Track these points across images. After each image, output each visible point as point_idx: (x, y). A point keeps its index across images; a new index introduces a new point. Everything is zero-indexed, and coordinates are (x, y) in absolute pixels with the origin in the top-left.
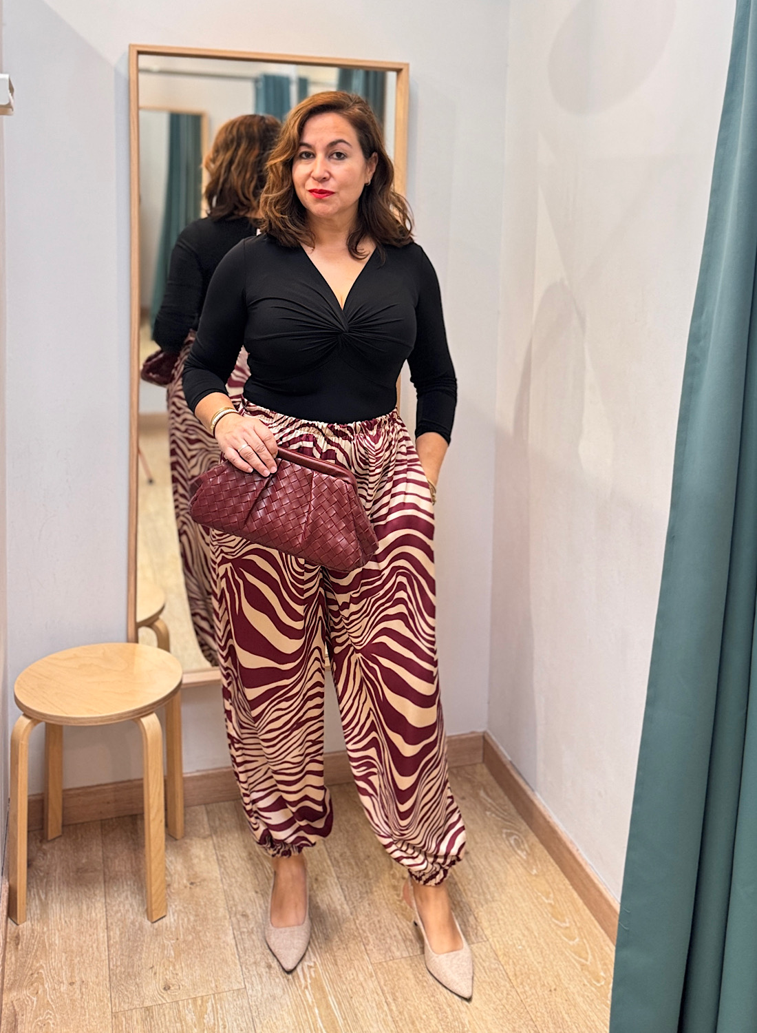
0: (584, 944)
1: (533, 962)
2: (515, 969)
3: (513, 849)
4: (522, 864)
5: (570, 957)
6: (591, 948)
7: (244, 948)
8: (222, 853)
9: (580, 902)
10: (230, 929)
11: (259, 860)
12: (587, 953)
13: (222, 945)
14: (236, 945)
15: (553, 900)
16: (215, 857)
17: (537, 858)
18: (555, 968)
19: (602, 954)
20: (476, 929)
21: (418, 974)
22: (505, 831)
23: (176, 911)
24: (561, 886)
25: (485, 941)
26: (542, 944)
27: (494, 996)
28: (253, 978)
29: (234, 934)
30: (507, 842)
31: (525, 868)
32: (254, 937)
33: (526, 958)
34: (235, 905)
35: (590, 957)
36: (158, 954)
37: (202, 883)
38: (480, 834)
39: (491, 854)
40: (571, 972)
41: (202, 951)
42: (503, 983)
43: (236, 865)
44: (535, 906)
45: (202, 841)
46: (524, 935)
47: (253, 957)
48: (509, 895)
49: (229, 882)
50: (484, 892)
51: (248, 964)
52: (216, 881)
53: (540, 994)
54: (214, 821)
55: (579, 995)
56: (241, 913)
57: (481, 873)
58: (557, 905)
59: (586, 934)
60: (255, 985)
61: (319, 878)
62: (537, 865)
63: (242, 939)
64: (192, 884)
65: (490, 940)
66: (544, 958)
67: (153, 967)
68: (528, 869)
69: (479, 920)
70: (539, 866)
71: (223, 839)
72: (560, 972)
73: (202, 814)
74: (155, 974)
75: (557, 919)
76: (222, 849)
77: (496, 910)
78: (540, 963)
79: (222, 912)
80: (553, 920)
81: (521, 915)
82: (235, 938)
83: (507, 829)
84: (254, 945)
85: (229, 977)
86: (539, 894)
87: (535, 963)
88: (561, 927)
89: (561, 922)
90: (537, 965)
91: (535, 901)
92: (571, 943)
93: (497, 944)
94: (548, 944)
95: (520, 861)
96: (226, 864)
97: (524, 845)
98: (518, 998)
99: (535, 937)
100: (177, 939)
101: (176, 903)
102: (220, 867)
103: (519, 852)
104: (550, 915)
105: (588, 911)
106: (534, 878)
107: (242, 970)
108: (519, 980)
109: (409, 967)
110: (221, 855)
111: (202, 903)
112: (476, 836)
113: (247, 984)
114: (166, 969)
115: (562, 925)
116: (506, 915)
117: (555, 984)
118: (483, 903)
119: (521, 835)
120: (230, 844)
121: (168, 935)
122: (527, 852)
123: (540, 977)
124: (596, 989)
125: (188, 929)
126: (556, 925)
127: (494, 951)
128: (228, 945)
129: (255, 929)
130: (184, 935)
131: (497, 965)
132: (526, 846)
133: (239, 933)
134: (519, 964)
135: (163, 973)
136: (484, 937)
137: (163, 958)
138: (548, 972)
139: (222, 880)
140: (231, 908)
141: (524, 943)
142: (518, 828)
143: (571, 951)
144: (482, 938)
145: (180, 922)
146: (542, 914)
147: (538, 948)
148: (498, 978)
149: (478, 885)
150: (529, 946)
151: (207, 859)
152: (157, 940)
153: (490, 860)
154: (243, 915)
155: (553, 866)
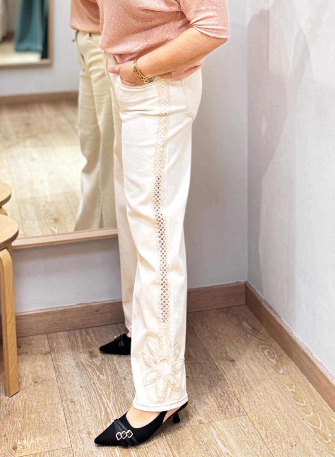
0: (317, 416)
1: (280, 428)
2: (266, 433)
3: (267, 358)
4: (272, 367)
5: (307, 425)
6: (322, 419)
7: (72, 422)
8: (57, 364)
9: (314, 390)
10: (62, 411)
11: (84, 367)
12: (319, 422)
13: (56, 420)
14: (66, 420)
15: (295, 389)
16: (52, 366)
17: (283, 363)
18: (295, 432)
19: (329, 422)
20: (239, 408)
21: (196, 437)
22: (260, 346)
23: (23, 400)
24: (301, 380)
25: (244, 415)
26: (286, 416)
27: (251, 450)
28: (77, 441)
29: (64, 413)
30: (262, 353)
31: (275, 370)
32: (79, 415)
33: (274, 426)
34: (66, 395)
35: (321, 424)
36: (9, 427)
37: (43, 382)
38: (243, 349)
39: (250, 361)
40: (307, 434)
41: (41, 424)
42: (257, 441)
43: (67, 371)
44: (282, 393)
45: (43, 356)
46: (273, 411)
47: (78, 428)
48: (263, 386)
49: (61, 381)
50: (244, 385)
51: (74, 432)
52: (53, 380)
53: (285, 448)
54: (53, 344)
55: (312, 449)
56: (70, 401)
57: (243, 372)
58: (298, 392)
59: (318, 410)
60: (78, 445)
61: (127, 378)
62: (284, 368)
63: (70, 416)
64: (35, 382)
65: (249, 415)
66: (287, 425)
67: (6, 435)
68: (277, 370)
69: (241, 402)
70: (285, 368)
71: (58, 354)
72: (299, 434)
73: (44, 339)
74: (7, 439)
75: (297, 401)
76: (58, 361)
77: (253, 396)
78: (285, 428)
79: (57, 399)
80: (295, 401)
81: (272, 398)
82: (65, 415)
83: (263, 345)
84: (78, 420)
85: (60, 440)
86: (285, 385)
87: (281, 428)
88: (300, 406)
89: (300, 402)
90: (283, 430)
91: (281, 389)
92: (307, 416)
93: (254, 417)
94: (291, 417)
95: (271, 365)
96: (60, 370)
97: (274, 355)
98: (268, 450)
99: (281, 412)
100: (24, 417)
101: (24, 395)
102: (56, 372)
103: (271, 360)
104: (292, 399)
105: (320, 396)
106: (281, 376)
107: (69, 436)
108: (269, 440)
109: (190, 432)
110: (56, 364)
111: (42, 395)
112: (240, 350)
113: (73, 445)
114: (15, 437)
115: (301, 405)
116: (261, 399)
117: (295, 441)
118: (244, 391)
119: (272, 349)
120: (63, 358)
121: (18, 415)
122: (276, 359)
123: (285, 437)
124: (324, 444)
125: (32, 411)
126: (297, 405)
127: (251, 421)
128: (60, 420)
129: (80, 410)
130: (28, 415)
131: (253, 430)
132: (276, 355)
133: (68, 412)
134: (269, 429)
135: (13, 438)
136: (244, 412)
137: (13, 429)
138: (290, 434)
139: (57, 380)
140: (63, 397)
141: (273, 416)
142: (270, 345)
143: (308, 421)
144: (243, 413)
145: (26, 406)
146: (287, 398)
147: (284, 419)
148: (254, 438)
149: (241, 380)
150: (276, 418)
151: (47, 367)
152: (9, 418)
153: (249, 365)
154: (71, 401)
155: (295, 368)
